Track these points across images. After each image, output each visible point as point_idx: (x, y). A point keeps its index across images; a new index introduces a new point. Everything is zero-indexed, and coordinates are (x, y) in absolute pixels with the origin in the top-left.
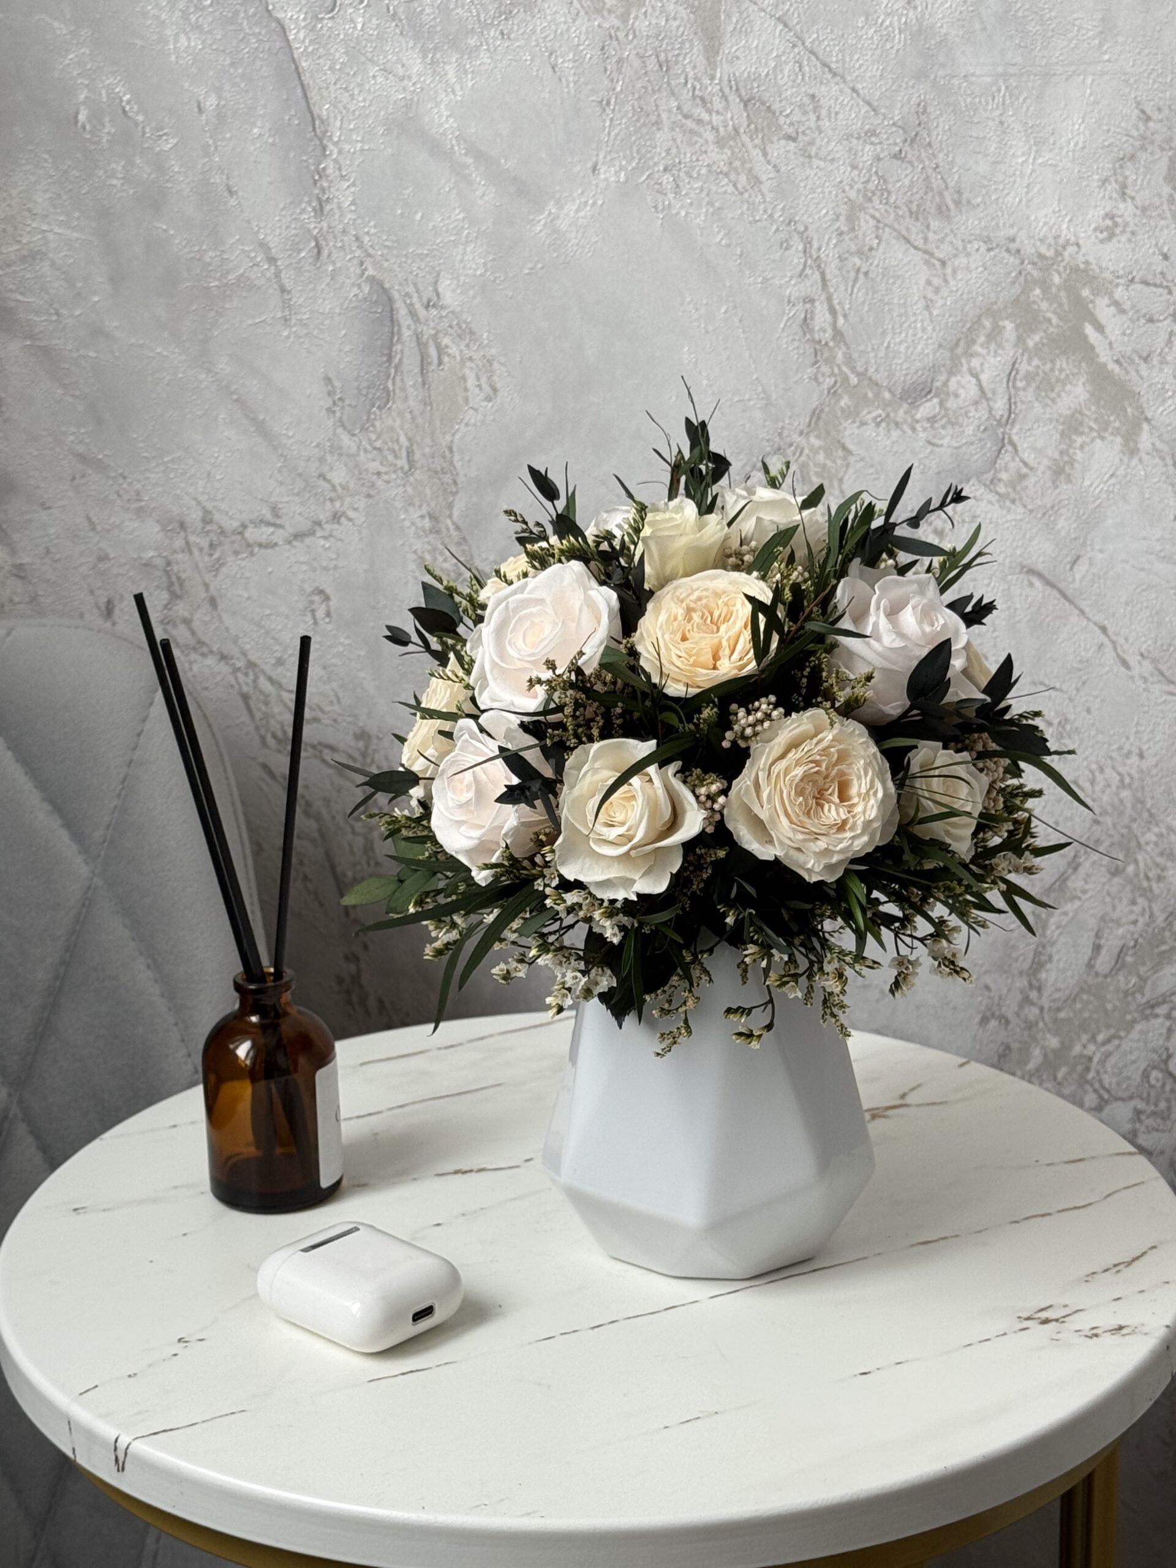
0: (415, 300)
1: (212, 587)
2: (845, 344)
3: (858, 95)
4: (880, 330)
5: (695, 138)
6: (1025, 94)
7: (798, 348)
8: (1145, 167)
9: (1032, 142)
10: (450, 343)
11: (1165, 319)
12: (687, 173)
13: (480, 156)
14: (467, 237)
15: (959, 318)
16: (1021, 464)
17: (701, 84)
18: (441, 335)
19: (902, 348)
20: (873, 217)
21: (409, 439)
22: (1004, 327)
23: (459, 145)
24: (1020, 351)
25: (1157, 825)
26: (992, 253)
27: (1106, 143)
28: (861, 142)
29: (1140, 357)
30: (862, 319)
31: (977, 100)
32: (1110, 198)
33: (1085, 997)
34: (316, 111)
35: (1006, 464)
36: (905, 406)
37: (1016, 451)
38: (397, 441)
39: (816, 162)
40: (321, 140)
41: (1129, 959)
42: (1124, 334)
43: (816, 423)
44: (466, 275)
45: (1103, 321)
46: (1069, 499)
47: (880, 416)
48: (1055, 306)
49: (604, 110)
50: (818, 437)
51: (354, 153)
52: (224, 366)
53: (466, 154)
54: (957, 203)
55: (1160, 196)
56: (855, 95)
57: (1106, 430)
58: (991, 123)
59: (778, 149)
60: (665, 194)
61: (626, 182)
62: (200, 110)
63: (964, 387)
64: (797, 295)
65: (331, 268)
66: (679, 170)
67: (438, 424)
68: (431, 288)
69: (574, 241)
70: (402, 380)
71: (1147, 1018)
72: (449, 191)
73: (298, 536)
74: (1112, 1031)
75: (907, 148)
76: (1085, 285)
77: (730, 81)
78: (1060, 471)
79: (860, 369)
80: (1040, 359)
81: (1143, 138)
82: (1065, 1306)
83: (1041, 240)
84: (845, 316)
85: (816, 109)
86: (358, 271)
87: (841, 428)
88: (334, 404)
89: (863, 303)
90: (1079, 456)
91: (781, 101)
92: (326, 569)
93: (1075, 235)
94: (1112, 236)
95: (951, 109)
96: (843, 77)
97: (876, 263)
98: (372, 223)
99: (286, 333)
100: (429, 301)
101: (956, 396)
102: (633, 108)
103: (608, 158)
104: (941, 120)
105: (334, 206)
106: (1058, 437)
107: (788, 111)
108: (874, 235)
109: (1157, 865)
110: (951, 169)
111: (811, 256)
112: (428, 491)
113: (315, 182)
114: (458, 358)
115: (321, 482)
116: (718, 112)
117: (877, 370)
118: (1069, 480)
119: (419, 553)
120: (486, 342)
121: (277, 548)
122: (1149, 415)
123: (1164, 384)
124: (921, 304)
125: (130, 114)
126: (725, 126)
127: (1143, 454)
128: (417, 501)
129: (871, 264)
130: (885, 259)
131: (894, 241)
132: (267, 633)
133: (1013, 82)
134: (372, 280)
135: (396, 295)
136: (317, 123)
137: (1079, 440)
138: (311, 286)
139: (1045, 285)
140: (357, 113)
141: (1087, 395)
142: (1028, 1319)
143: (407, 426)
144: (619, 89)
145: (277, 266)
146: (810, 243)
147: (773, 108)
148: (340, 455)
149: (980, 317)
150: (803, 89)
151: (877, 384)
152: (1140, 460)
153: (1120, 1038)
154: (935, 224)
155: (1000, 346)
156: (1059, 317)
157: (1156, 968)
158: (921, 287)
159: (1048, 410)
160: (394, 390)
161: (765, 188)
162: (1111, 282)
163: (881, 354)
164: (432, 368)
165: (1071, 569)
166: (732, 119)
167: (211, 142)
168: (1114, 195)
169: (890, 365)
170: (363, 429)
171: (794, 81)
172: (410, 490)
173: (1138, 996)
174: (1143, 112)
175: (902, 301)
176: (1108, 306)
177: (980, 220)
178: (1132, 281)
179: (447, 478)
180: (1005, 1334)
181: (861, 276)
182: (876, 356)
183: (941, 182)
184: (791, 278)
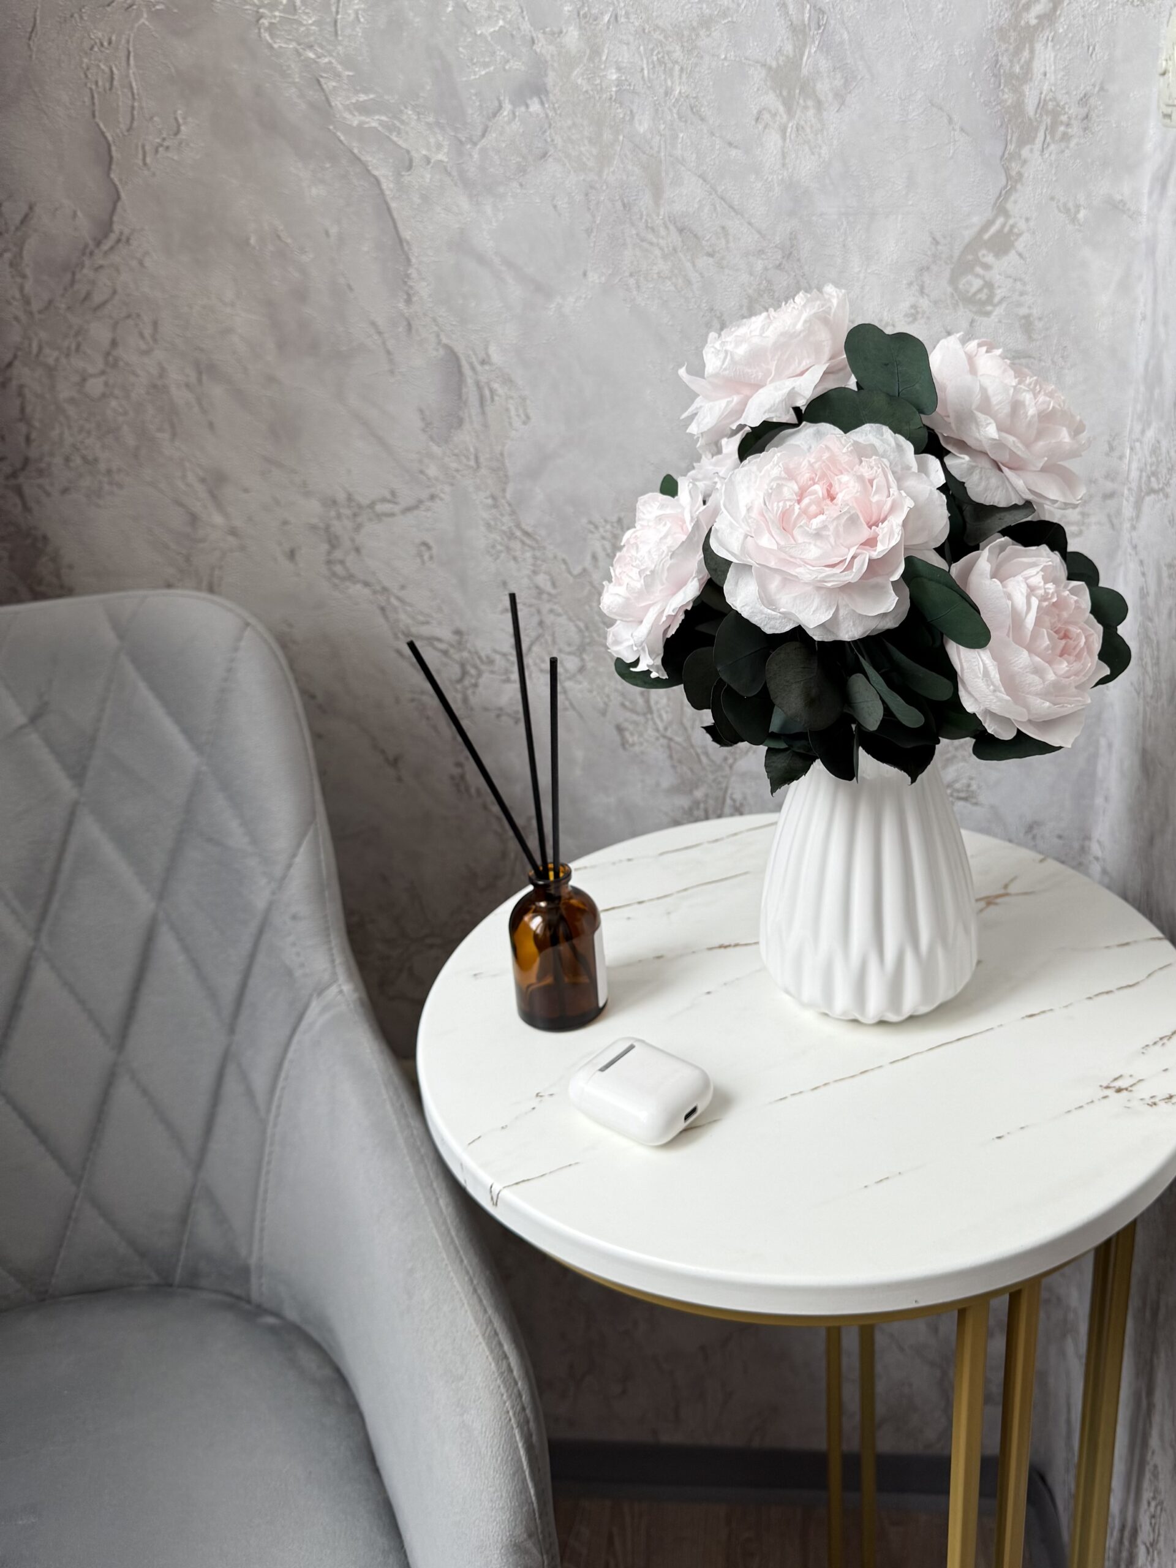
3: (752, 226)
5: (649, 255)
6: (859, 227)
8: (936, 275)
9: (864, 258)
12: (644, 277)
17: (651, 218)
18: (492, 382)
21: (476, 449)
23: (497, 258)
27: (911, 259)
28: (756, 257)
31: (828, 230)
32: (914, 296)
34: (402, 236)
38: (468, 450)
39: (727, 271)
40: (407, 255)
51: (429, 263)
52: (354, 399)
55: (946, 294)
58: (837, 246)
59: (703, 261)
60: (631, 292)
61: (606, 282)
65: (418, 339)
66: (640, 276)
67: (493, 439)
68: (484, 352)
69: (574, 322)
70: (469, 411)
72: (492, 289)
73: (409, 509)
75: (784, 262)
81: (934, 256)
85: (726, 235)
86: (437, 341)
88: (427, 426)
91: (703, 231)
92: (427, 530)
93: (891, 319)
94: (915, 319)
95: (812, 236)
96: (742, 215)
98: (444, 309)
100: (483, 360)
102: (608, 234)
103: (594, 267)
104: (806, 244)
105: (418, 298)
107: (708, 238)
110: (811, 278)
112: (489, 481)
113: (405, 282)
114: (504, 397)
116: (663, 238)
120: (521, 387)
121: (395, 517)
125: (283, 239)
126: (668, 247)
128: (483, 487)
133: (851, 219)
134: (446, 346)
135: (462, 357)
136: (404, 244)
138: (406, 350)
143: (474, 440)
144: (598, 222)
145: (383, 337)
147: (698, 234)
148: (432, 458)
150: (717, 223)
160: (465, 417)
161: (694, 288)
164: (488, 403)
166: (672, 242)
167: (336, 256)
168: (917, 293)
170: (445, 442)
171: (711, 218)
174: (934, 239)
179: (501, 473)
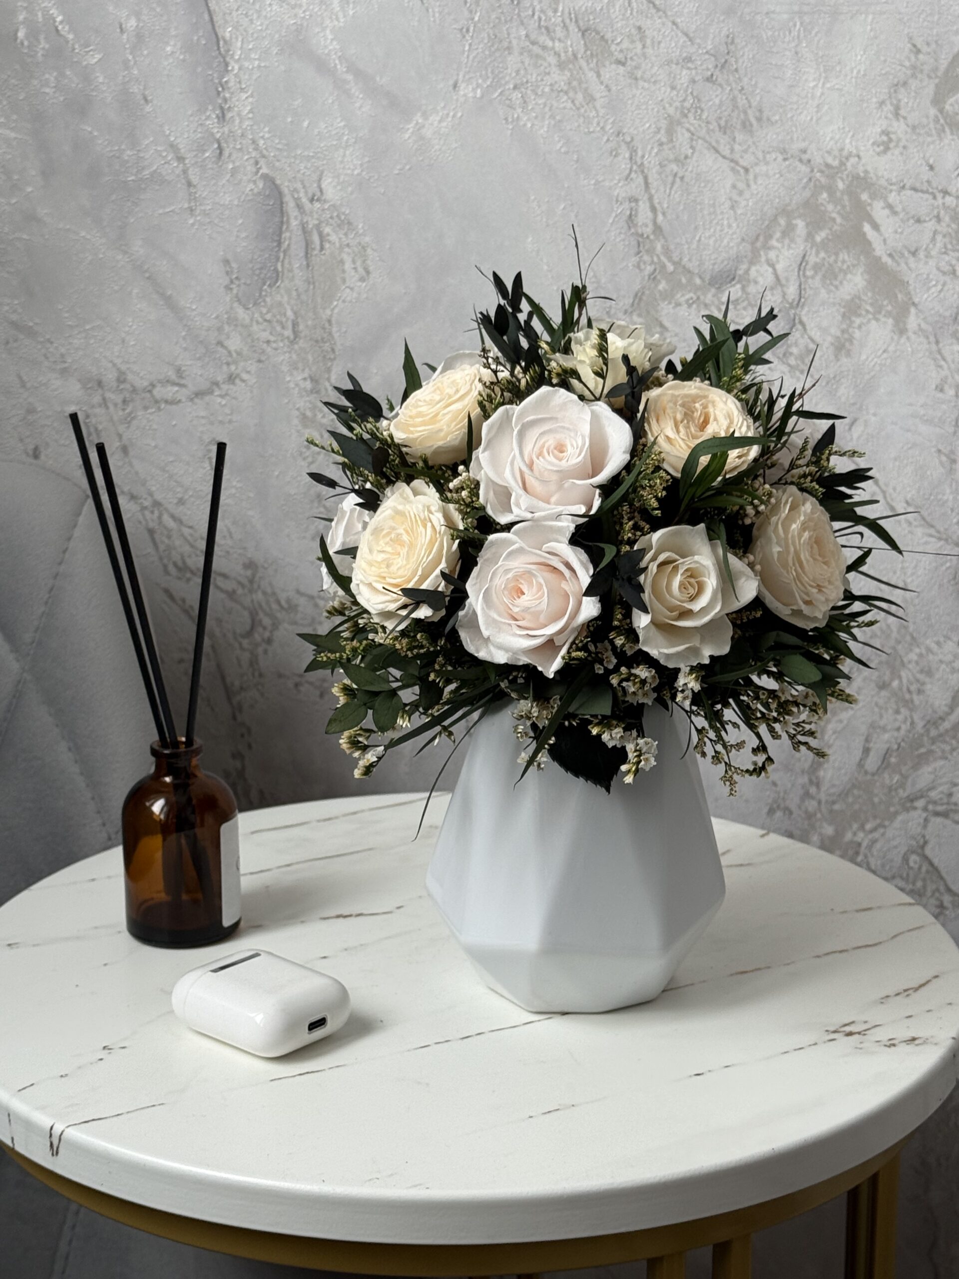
0: (302, 195)
1: (124, 438)
2: (664, 237)
3: (677, 27)
4: (693, 226)
5: (540, 62)
6: (816, 30)
7: (624, 240)
8: (916, 92)
9: (822, 70)
10: (331, 233)
11: (930, 220)
12: (533, 91)
13: (358, 74)
14: (347, 141)
15: (758, 217)
16: (809, 341)
17: (546, 16)
18: (324, 225)
19: (711, 242)
20: (688, 130)
21: (295, 313)
22: (796, 225)
23: (341, 64)
24: (809, 245)
25: (918, 646)
26: (787, 163)
27: (883, 72)
28: (680, 66)
29: (910, 252)
30: (678, 217)
31: (777, 33)
32: (886, 118)
33: (856, 792)
34: (220, 33)
35: (796, 340)
36: (713, 290)
37: (805, 329)
38: (285, 315)
39: (641, 83)
40: (224, 58)
41: (893, 760)
42: (896, 232)
43: (638, 304)
44: (346, 174)
45: (878, 221)
46: (849, 370)
47: (692, 298)
48: (839, 207)
49: (464, 37)
50: (640, 315)
51: (252, 69)
52: (138, 248)
53: (347, 72)
54: (759, 120)
55: (927, 117)
56: (674, 27)
57: (880, 313)
58: (787, 53)
59: (610, 71)
60: (515, 109)
61: (482, 97)
62: (122, 31)
63: (762, 275)
64: (624, 195)
65: (231, 166)
66: (527, 88)
67: (319, 300)
68: (315, 185)
69: (437, 147)
70: (290, 263)
71: (907, 810)
72: (333, 102)
73: (199, 394)
74: (878, 821)
75: (717, 73)
76: (864, 190)
77: (570, 14)
78: (841, 347)
79: (676, 259)
80: (826, 252)
81: (914, 67)
82: (866, 1022)
83: (829, 152)
84: (664, 214)
85: (642, 39)
86: (254, 170)
87: (659, 308)
88: (232, 282)
89: (679, 202)
90: (857, 334)
91: (613, 32)
92: (221, 422)
93: (857, 148)
94: (887, 149)
95: (755, 40)
96: (664, 12)
97: (690, 169)
98: (267, 129)
99: (191, 221)
100: (314, 195)
101: (756, 282)
102: (489, 35)
103: (467, 77)
104: (746, 50)
105: (234, 114)
106: (840, 318)
107: (619, 40)
108: (688, 146)
109: (918, 681)
110: (753, 91)
111: (636, 163)
112: (310, 357)
113: (219, 93)
114: (337, 245)
115: (220, 349)
116: (560, 40)
117: (690, 260)
118: (848, 354)
119: (302, 410)
120: (361, 231)
121: (181, 405)
122: (916, 300)
123: (928, 275)
124: (728, 204)
125: (62, 33)
126: (566, 52)
127: (910, 334)
128: (300, 365)
129: (686, 170)
130: (698, 166)
131: (706, 151)
132: (171, 477)
133: (807, 19)
134: (265, 177)
135: (286, 191)
136: (221, 43)
137: (858, 321)
138: (213, 182)
139: (831, 190)
140: (255, 35)
141: (865, 283)
142: (835, 1032)
143: (293, 302)
144: (476, 19)
145: (185, 164)
146: (636, 151)
147: (606, 37)
148: (236, 326)
149: (776, 216)
150: (631, 22)
151: (689, 272)
152: (908, 338)
153: (885, 827)
154: (740, 137)
155: (792, 240)
156: (843, 217)
157: (916, 767)
158: (728, 191)
159: (832, 295)
160: (283, 272)
161: (598, 104)
162: (885, 189)
163: (694, 246)
164: (315, 252)
165: (850, 429)
166: (571, 46)
167: (130, 57)
168: (890, 116)
169: (701, 256)
170: (255, 304)
171: (624, 15)
172: (294, 356)
173: (901, 791)
174: (914, 46)
175: (711, 202)
176: (883, 208)
177: (778, 134)
178: (903, 187)
179: (327, 347)
180: (815, 1044)
181: (678, 180)
182: (689, 248)
183: (745, 101)
184: (619, 181)
